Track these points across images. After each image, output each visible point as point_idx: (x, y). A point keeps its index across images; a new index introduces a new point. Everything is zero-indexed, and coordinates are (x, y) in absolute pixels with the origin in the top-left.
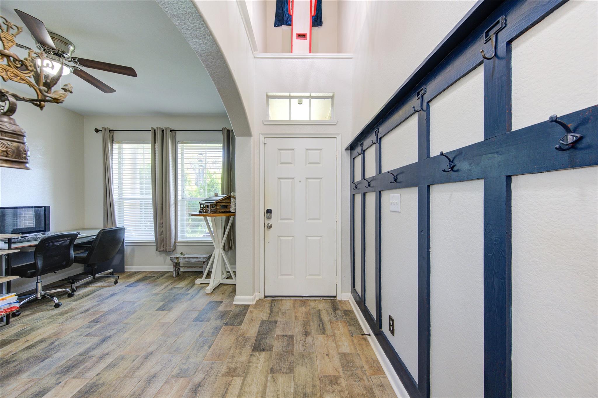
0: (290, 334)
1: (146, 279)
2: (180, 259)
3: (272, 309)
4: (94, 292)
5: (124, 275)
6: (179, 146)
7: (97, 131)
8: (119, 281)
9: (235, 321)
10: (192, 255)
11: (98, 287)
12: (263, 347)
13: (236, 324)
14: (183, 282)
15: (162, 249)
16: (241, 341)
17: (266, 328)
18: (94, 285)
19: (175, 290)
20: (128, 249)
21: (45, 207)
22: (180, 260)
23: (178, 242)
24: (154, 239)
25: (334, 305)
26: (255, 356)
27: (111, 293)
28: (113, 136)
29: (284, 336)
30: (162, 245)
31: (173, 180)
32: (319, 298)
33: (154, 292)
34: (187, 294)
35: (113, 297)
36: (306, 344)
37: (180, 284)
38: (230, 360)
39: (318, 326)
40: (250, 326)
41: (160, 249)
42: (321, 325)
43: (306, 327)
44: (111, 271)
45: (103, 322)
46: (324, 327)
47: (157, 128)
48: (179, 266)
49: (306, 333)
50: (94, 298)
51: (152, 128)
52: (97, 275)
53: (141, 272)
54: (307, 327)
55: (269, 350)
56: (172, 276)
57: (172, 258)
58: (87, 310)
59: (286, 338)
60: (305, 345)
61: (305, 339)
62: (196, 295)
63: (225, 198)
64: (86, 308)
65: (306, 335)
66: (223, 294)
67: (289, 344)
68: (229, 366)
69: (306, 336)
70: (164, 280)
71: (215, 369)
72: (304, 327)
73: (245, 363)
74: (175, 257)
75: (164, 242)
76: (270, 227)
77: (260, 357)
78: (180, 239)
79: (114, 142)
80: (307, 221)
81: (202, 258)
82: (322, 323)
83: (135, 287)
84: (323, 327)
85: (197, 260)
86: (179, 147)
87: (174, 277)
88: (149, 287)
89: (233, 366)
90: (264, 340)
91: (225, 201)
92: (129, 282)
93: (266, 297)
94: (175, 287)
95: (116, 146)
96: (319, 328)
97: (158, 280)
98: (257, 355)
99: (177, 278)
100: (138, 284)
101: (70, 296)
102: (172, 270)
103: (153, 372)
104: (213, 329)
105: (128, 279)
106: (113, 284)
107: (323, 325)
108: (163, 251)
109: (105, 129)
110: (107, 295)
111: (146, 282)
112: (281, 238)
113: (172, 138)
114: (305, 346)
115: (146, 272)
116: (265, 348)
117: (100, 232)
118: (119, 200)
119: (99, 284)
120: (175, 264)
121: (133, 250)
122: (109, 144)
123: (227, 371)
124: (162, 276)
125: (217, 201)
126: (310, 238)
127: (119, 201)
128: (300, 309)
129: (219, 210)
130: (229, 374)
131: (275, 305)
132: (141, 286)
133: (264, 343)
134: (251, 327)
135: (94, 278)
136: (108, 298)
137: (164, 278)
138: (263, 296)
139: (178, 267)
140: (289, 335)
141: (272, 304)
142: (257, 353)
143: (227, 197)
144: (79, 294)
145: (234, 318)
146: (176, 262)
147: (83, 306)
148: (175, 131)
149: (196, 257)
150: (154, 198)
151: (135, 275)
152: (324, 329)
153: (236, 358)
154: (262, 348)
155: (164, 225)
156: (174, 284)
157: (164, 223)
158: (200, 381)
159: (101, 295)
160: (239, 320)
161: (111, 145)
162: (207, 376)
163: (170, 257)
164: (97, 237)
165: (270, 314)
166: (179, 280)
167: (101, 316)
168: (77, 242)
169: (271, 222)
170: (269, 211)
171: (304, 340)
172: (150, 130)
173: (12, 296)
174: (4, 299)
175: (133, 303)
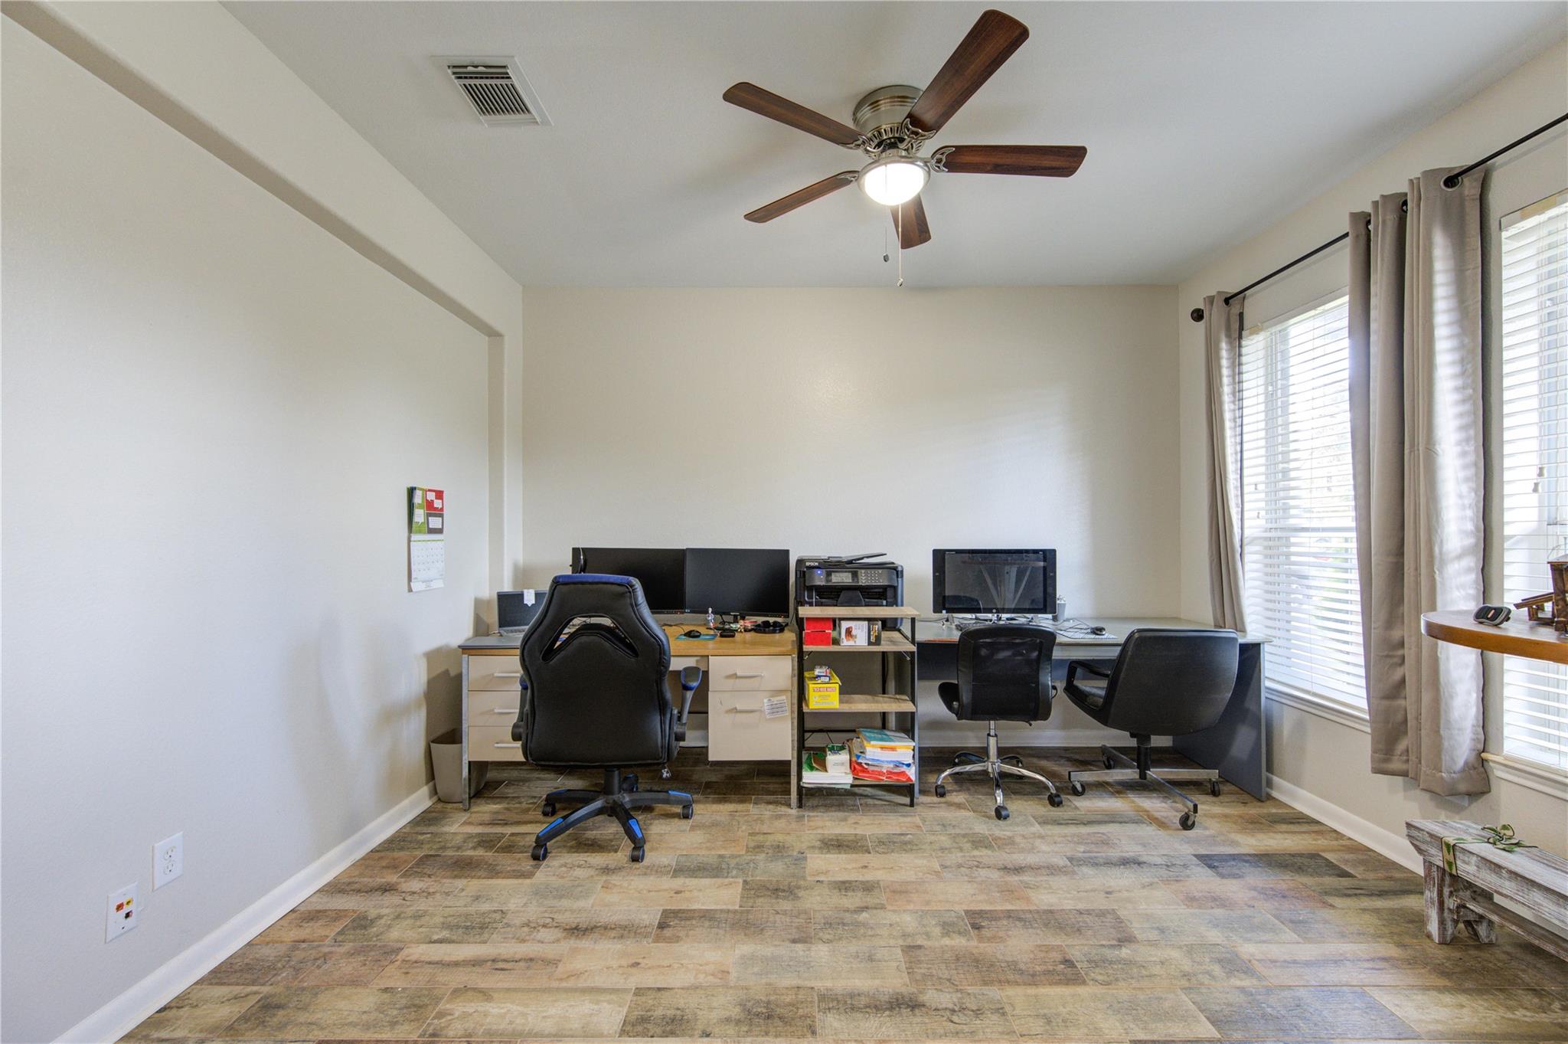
1: (1303, 870)
2: (1464, 862)
4: (1112, 818)
5: (1254, 810)
6: (1507, 242)
7: (1198, 315)
8: (1202, 820)
14: (1448, 999)
15: (1399, 764)
18: (1136, 799)
21: (1044, 551)
22: (1458, 862)
23: (1501, 760)
27: (1131, 850)
28: (1241, 315)
35: (1117, 872)
41: (1390, 758)
44: (1213, 774)
45: (981, 939)
50: (1081, 840)
52: (1154, 773)
53: (1316, 828)
56: (1417, 921)
57: (1415, 833)
58: (1018, 870)
64: (1031, 859)
74: (1431, 835)
79: (1244, 333)
83: (1226, 877)
87: (1429, 936)
88: (1266, 909)
92: (1233, 843)
94: (1369, 995)
95: (1254, 346)
97: (1336, 901)
99: (1443, 957)
100: (1247, 869)
101: (1054, 801)
105: (1244, 830)
106: (1177, 820)
108: (1405, 773)
109: (1210, 300)
110: (1114, 854)
111: (1285, 881)
117: (1133, 636)
118: (1268, 535)
120: (1434, 869)
121: (1300, 727)
122: (1224, 345)
124: (1382, 894)
132: (1245, 888)
135: (1141, 776)
136: (1109, 863)
137: (1377, 911)
144: (1078, 808)
146: (1440, 864)
147: (1032, 850)
150: (1364, 526)
151: (1284, 827)
157: (1411, 642)
159: (1106, 843)
161: (1231, 349)
163: (1410, 825)
166: (1444, 974)
167: (1009, 915)
168: (1059, 654)
172: (1346, 235)
173: (907, 747)
174: (893, 749)
175: (1126, 939)
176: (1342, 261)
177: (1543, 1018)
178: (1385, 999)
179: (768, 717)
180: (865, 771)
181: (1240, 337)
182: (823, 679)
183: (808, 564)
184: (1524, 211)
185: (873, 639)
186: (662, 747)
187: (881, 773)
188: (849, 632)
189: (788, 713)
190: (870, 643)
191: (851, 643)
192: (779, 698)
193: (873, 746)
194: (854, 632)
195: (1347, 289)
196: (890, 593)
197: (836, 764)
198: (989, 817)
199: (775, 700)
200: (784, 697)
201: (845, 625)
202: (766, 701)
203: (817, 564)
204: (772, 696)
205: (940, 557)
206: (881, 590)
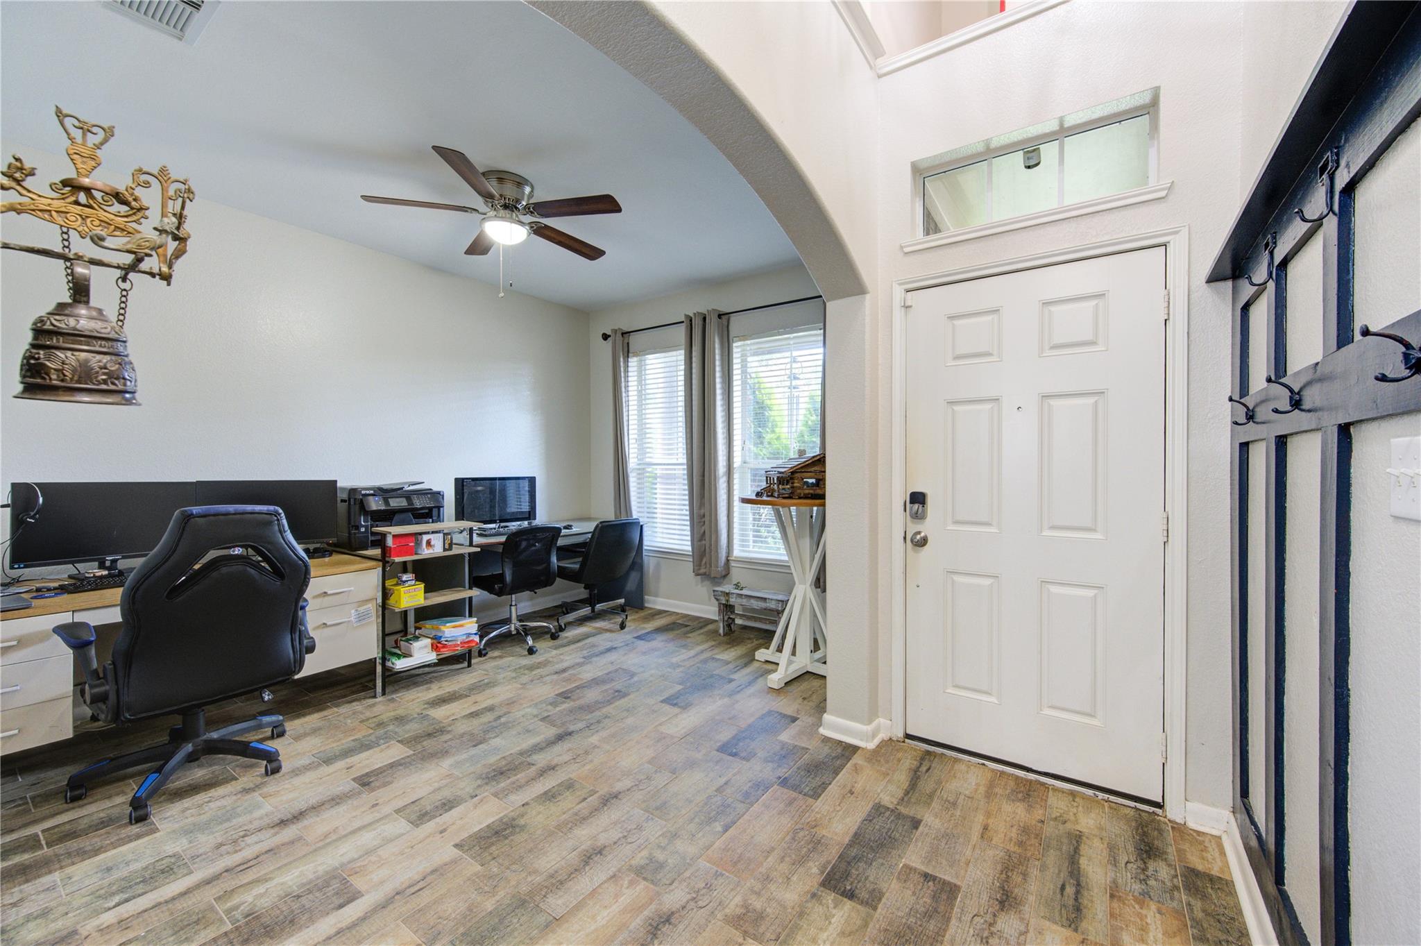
0: (947, 878)
1: (672, 629)
3: (918, 778)
4: (587, 636)
5: (642, 614)
6: (737, 348)
7: (605, 337)
8: (628, 624)
9: (809, 779)
10: (758, 591)
11: (596, 628)
12: (855, 885)
13: (808, 789)
14: (732, 649)
15: (702, 571)
16: (802, 843)
17: (880, 830)
19: (711, 665)
20: (649, 563)
21: (529, 478)
22: (732, 599)
23: (733, 558)
24: (690, 548)
25: (1145, 834)
26: (821, 904)
27: (609, 645)
28: (628, 343)
29: (926, 876)
30: (704, 562)
31: (723, 422)
32: (1090, 792)
33: (674, 660)
34: (731, 681)
35: (608, 654)
36: (992, 934)
37: (726, 652)
38: (758, 887)
39: (1058, 891)
40: (838, 808)
41: (699, 569)
42: (1070, 890)
43: (1010, 874)
44: (622, 601)
45: (574, 700)
46: (1080, 901)
47: (695, 314)
48: (733, 612)
49: (1004, 897)
50: (582, 649)
51: (687, 316)
52: (599, 607)
53: (668, 613)
54: (1016, 878)
55: (867, 903)
56: (716, 632)
57: (716, 593)
58: (564, 671)
59: (929, 887)
60: (987, 938)
61: (995, 915)
62: (746, 687)
63: (813, 462)
64: (565, 665)
65: (1002, 903)
66: (804, 699)
67: (936, 910)
68: (750, 902)
69: (1002, 910)
70: (701, 636)
71: (715, 893)
72: (1004, 876)
73: (790, 910)
74: (723, 592)
75: (707, 555)
76: (923, 542)
77: (834, 911)
78: (737, 552)
79: (630, 355)
80: (1044, 534)
81: (773, 602)
82: (1078, 885)
83: (649, 641)
84: (1076, 899)
85: (762, 605)
86: (735, 350)
87: (720, 635)
88: (671, 646)
89: (757, 904)
90: (862, 865)
91: (812, 469)
92: (644, 628)
93: (908, 736)
94: (713, 658)
95: (633, 362)
96: (1059, 896)
97: (690, 635)
98: (830, 901)
99: (725, 639)
100: (656, 636)
101: (554, 637)
102: (716, 618)
103: (603, 840)
104: (749, 784)
105: (644, 623)
106: (618, 627)
107: (1078, 892)
108: (704, 574)
109: (615, 331)
110: (601, 648)
111: (670, 635)
112: (957, 578)
113: (722, 331)
114: (987, 942)
115: (678, 614)
116: (857, 891)
117: (597, 526)
118: (638, 467)
119: (600, 624)
120: (722, 605)
121: (658, 566)
122: (622, 359)
123: (739, 911)
124: (701, 628)
125: (791, 468)
126: (1054, 589)
127: (639, 469)
128: (1008, 807)
129: (799, 491)
130: (742, 922)
131: (929, 769)
132: (659, 642)
133: (858, 875)
134: (841, 813)
135: (593, 611)
136: (602, 653)
137: (702, 634)
138: (901, 735)
139: (729, 613)
140: (945, 883)
141: (921, 764)
142: (830, 897)
143: (816, 459)
144: (567, 637)
145: (809, 771)
146: (725, 602)
147: (562, 661)
148: (727, 316)
149: (762, 598)
150: (690, 463)
151: (657, 617)
152: (1078, 909)
153: (772, 887)
154: (848, 888)
155: (707, 519)
156: (716, 651)
157: (707, 514)
158: (674, 909)
159: (594, 646)
160: (817, 782)
161: (624, 362)
162: (692, 904)
163: (714, 591)
164: (592, 536)
165: (907, 793)
166: (728, 644)
167: (578, 687)
168: (561, 542)
169: (926, 528)
170: (918, 498)
171: (989, 918)
172: (683, 323)
173: (472, 622)
174: (461, 626)
175: (632, 675)
176: (681, 332)
177: (753, 644)
178: (718, 657)
179: (355, 625)
180: (445, 646)
181: (628, 357)
182: (409, 583)
183: (363, 492)
184: (744, 337)
185: (447, 546)
186: (295, 662)
187: (456, 645)
188: (429, 543)
189: (374, 618)
190: (445, 550)
191: (430, 551)
192: (365, 607)
193: (448, 627)
194: (432, 543)
195: (683, 347)
196: (435, 512)
197: (421, 648)
198: (525, 656)
199: (362, 609)
200: (370, 605)
201: (425, 538)
202: (353, 611)
203: (372, 492)
204: (359, 606)
205: (460, 484)
206: (427, 511)
